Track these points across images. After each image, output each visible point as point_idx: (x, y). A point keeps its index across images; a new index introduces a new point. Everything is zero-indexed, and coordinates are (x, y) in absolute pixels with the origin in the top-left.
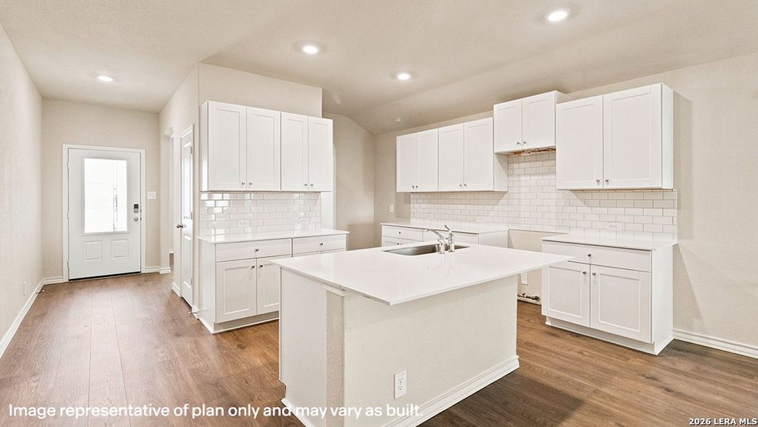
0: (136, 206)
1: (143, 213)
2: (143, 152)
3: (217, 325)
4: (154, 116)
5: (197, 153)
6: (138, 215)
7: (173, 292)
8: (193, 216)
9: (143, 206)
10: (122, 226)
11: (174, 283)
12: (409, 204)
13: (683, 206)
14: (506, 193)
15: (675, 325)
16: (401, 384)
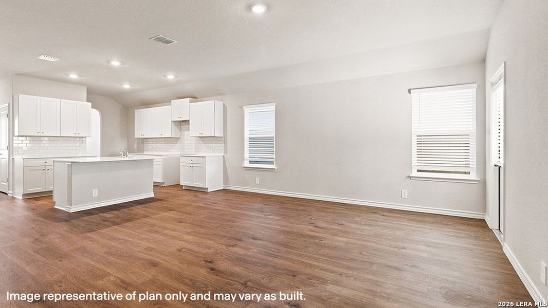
3: (24, 195)
8: (8, 148)
12: (143, 143)
13: (225, 143)
14: (179, 138)
15: (224, 184)
16: (95, 193)
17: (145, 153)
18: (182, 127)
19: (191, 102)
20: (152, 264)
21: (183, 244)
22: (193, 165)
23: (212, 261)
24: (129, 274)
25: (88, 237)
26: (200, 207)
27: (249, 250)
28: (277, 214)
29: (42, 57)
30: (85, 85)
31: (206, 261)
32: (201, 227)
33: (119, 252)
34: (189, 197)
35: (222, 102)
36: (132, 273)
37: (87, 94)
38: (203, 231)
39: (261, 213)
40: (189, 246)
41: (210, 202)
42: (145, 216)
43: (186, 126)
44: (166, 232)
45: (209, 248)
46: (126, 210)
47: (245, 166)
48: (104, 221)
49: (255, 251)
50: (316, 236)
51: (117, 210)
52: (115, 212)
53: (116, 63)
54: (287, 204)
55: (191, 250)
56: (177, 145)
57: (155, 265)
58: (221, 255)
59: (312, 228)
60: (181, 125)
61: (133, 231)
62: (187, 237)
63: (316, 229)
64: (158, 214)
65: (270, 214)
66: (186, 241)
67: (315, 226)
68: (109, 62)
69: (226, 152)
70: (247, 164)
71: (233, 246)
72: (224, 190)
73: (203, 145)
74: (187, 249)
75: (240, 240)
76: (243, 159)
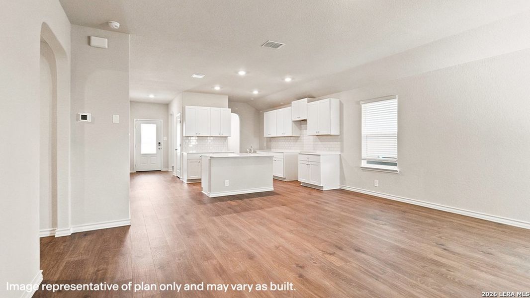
0: (159, 143)
1: (162, 146)
2: (162, 120)
3: (188, 180)
4: (166, 106)
5: (182, 122)
6: (160, 147)
7: (174, 176)
8: (180, 145)
9: (162, 144)
10: (154, 151)
11: (174, 173)
12: (270, 141)
13: (342, 141)
14: (299, 137)
15: (340, 184)
16: (227, 183)
17: (273, 150)
18: (302, 126)
19: (308, 102)
20: (249, 255)
21: (282, 241)
22: (310, 163)
23: (304, 267)
24: (228, 261)
25: (214, 220)
26: (310, 205)
27: (347, 262)
28: (392, 224)
29: (194, 76)
30: (226, 95)
31: (297, 265)
32: (305, 226)
33: (229, 239)
34: (304, 193)
35: (338, 100)
36: (231, 261)
37: (229, 101)
38: (305, 231)
39: (374, 220)
40: (287, 245)
41: (321, 201)
42: (261, 208)
43: (304, 125)
44: (272, 226)
45: (305, 251)
46: (247, 200)
47: (362, 166)
48: (229, 208)
49: (355, 265)
50: (442, 263)
51: (241, 199)
52: (239, 201)
53: (242, 73)
54: (410, 214)
55: (287, 250)
56: (297, 143)
57: (251, 257)
58: (315, 261)
59: (439, 250)
60: (300, 125)
61: (246, 220)
62: (288, 235)
63: (445, 252)
64: (271, 207)
65: (384, 223)
66: (285, 238)
67: (445, 249)
68: (237, 73)
69: (342, 151)
70: (364, 164)
71: (330, 254)
72: (340, 190)
73: (320, 143)
74: (284, 248)
75: (341, 249)
76: (361, 159)
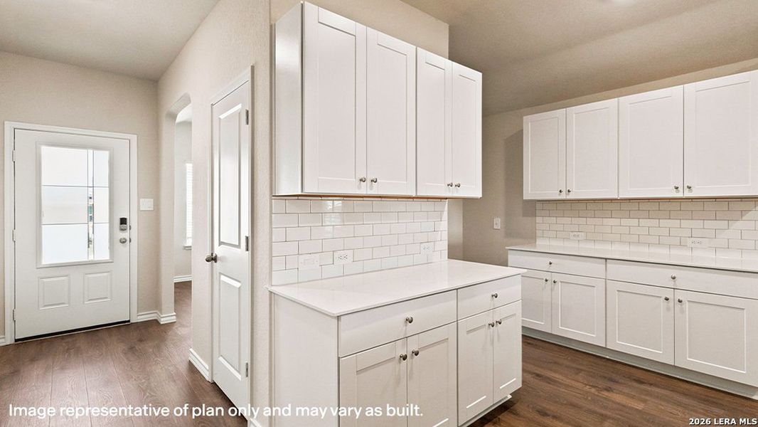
0: (123, 221)
1: (134, 232)
2: (134, 138)
6: (125, 235)
7: (192, 369)
9: (133, 222)
10: (102, 253)
11: (191, 350)
17: (542, 244)
